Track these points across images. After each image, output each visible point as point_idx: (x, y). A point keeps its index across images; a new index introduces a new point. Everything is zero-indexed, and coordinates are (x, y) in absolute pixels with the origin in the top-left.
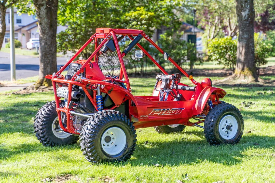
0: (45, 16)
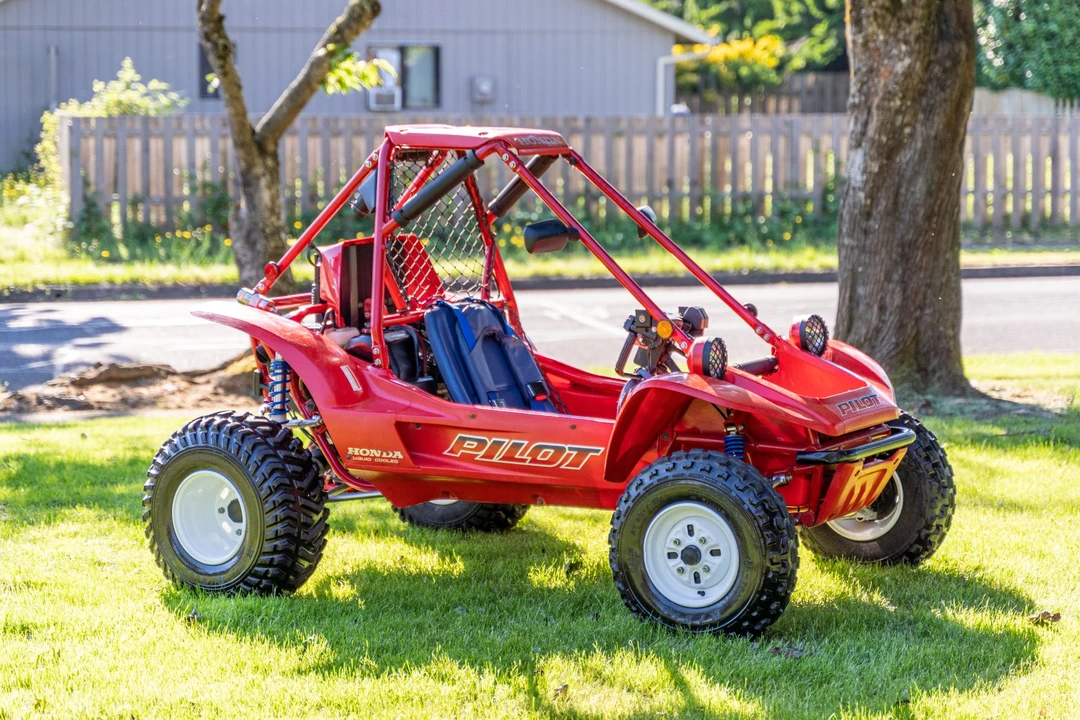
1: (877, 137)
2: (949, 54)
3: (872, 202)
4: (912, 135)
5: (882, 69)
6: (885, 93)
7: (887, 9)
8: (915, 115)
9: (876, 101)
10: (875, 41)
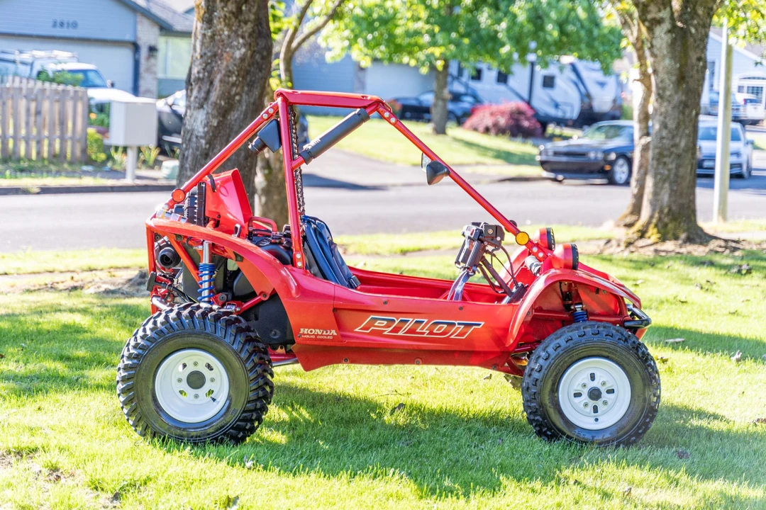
0: (665, 52)
1: (218, 101)
2: (265, 47)
3: (209, 147)
4: (240, 101)
5: (225, 55)
6: (226, 72)
7: (233, 13)
8: (243, 88)
9: (219, 77)
10: (220, 35)
